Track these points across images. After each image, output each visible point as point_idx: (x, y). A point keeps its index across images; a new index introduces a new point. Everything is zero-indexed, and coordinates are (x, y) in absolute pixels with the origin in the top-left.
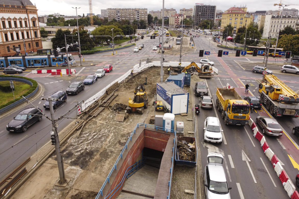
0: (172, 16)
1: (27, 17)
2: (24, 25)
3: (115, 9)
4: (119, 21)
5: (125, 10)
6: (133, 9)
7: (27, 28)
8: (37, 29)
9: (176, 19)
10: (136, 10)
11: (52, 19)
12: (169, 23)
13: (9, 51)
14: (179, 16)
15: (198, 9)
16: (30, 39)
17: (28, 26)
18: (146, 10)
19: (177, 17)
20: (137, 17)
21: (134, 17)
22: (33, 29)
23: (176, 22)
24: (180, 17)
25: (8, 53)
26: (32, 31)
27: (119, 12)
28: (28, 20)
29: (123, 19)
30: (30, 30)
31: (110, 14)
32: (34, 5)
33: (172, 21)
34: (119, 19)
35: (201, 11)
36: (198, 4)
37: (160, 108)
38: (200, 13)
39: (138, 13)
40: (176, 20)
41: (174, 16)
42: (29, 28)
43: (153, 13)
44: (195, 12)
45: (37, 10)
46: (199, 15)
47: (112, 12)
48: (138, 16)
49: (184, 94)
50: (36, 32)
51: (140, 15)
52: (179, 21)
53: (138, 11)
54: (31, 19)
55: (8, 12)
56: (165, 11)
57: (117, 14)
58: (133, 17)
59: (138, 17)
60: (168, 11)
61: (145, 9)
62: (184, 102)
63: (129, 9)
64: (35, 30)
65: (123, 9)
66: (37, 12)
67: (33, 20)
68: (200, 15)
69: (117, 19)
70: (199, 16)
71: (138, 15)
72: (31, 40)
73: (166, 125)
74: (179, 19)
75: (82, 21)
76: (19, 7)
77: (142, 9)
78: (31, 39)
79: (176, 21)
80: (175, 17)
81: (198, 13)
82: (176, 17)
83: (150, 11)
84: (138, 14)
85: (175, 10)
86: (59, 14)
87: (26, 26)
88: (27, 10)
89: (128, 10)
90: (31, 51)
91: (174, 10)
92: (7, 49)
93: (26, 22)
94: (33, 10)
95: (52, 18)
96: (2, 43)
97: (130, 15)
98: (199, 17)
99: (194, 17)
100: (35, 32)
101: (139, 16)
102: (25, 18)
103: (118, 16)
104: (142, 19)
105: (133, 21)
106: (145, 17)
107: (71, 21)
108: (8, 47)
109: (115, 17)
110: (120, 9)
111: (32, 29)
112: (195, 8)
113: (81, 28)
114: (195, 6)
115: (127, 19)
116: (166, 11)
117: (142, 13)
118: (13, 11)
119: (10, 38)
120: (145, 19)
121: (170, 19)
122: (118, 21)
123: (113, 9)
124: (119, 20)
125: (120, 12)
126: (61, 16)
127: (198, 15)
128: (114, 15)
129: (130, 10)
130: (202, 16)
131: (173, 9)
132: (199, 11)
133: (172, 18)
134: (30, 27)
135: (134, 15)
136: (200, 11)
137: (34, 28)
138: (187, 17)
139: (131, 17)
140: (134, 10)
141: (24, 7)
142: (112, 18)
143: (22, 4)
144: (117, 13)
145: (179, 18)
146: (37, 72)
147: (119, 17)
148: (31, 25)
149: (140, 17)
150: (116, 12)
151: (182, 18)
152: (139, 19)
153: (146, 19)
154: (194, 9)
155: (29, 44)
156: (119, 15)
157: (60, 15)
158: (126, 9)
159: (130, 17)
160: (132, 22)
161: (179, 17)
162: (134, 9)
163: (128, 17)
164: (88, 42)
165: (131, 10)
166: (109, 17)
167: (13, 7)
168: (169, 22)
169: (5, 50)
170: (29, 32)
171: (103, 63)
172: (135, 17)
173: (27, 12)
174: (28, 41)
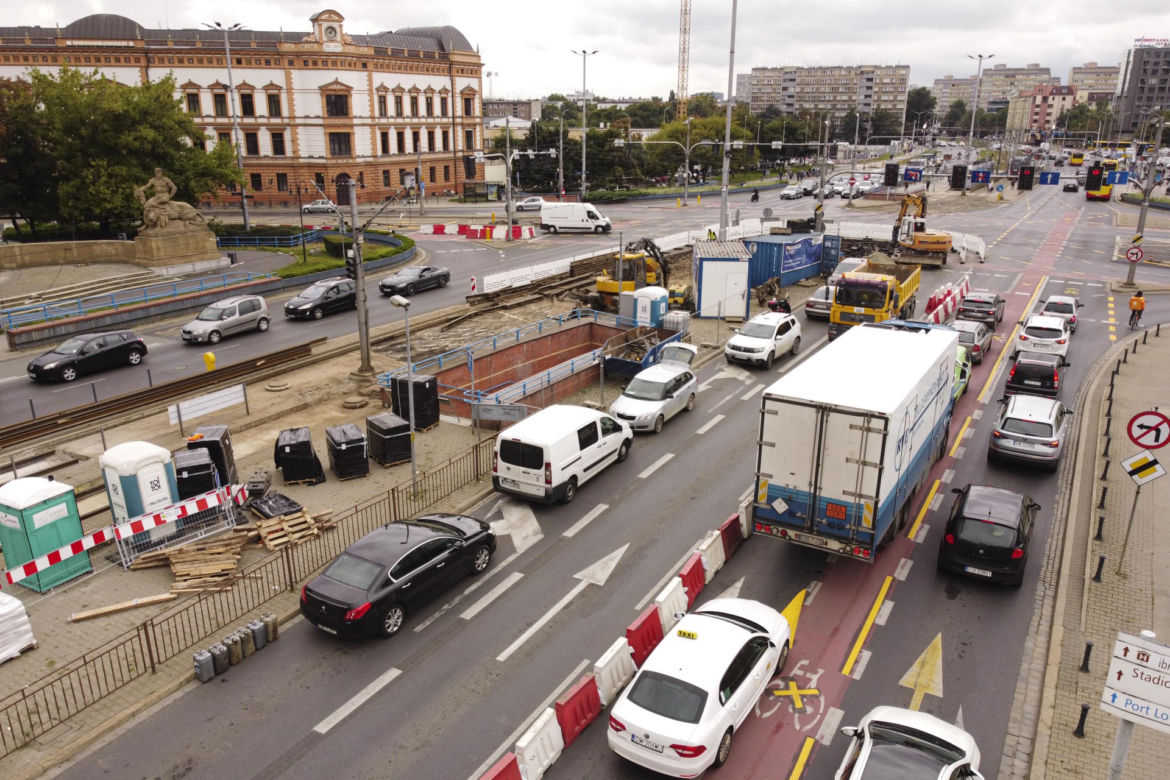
0: (1020, 97)
1: (449, 87)
2: (437, 109)
3: (782, 69)
4: (791, 113)
5: (819, 73)
6: (849, 69)
7: (445, 120)
8: (475, 125)
9: (1038, 106)
10: (861, 71)
11: (556, 108)
12: (1008, 125)
13: (387, 183)
14: (1052, 94)
15: (1146, 63)
16: (450, 152)
17: (450, 114)
18: (903, 72)
19: (1045, 99)
20: (862, 97)
21: (850, 97)
22: (462, 124)
23: (1035, 121)
24: (1057, 97)
25: (383, 188)
26: (459, 129)
27: (794, 80)
28: (450, 94)
29: (807, 106)
30: (454, 124)
31: (760, 89)
32: (475, 50)
33: (1018, 116)
34: (791, 105)
35: (1160, 72)
36: (1146, 40)
37: (676, 298)
38: (1153, 81)
39: (869, 84)
40: (1037, 110)
41: (1030, 94)
42: (451, 120)
43: (951, 87)
44: (1128, 77)
45: (481, 65)
46: (1146, 90)
47: (765, 82)
48: (866, 96)
49: (737, 260)
50: (471, 132)
51: (876, 89)
52: (1049, 114)
53: (870, 76)
54: (462, 93)
55: (400, 69)
56: (1002, 78)
57: (785, 89)
58: (845, 98)
59: (868, 101)
60: (1013, 76)
61: (898, 67)
62: (736, 284)
63: (833, 69)
64: (469, 125)
65: (810, 70)
66: (480, 70)
67: (468, 97)
68: (1152, 89)
69: (783, 108)
70: (1146, 93)
71: (869, 92)
72: (452, 155)
73: (640, 313)
74: (1051, 106)
75: (648, 113)
76: (429, 56)
77: (887, 67)
78: (455, 152)
79: (1037, 114)
80: (1035, 98)
81: (1143, 81)
82: (1039, 100)
83: (941, 77)
84: (870, 88)
85: (1047, 71)
86: (592, 94)
87: (444, 113)
88: (451, 63)
89: (829, 73)
90: (449, 191)
91: (1042, 70)
92: (381, 177)
93: (444, 101)
94: (469, 64)
95: (559, 104)
96: (371, 159)
97: (835, 91)
98: (1144, 99)
99: (1123, 98)
100: (467, 132)
101: (870, 96)
102: (445, 90)
103: (790, 97)
104: (883, 107)
105: (844, 114)
106: (895, 97)
107: (610, 113)
108: (386, 173)
109: (778, 101)
110: (798, 68)
111: (458, 124)
112: (1131, 59)
113: (621, 127)
114: (1133, 51)
115: (821, 106)
116: (1007, 77)
117: (884, 84)
118: (406, 68)
119: (393, 147)
120: (894, 106)
121: (1011, 106)
122: (788, 113)
123: (774, 69)
124: (790, 110)
125: (798, 80)
126: (597, 99)
127: (1142, 89)
128: (774, 91)
129: (837, 73)
130: (1161, 95)
131: (1037, 65)
132: (1149, 72)
133: (1020, 105)
134: (454, 117)
135: (850, 90)
136: (1154, 72)
137: (466, 121)
138: (1091, 97)
139: (838, 98)
140: (853, 73)
141: (445, 56)
142: (765, 105)
143: (442, 47)
144: (785, 85)
145: (1050, 101)
146: (432, 230)
147: (790, 101)
148: (459, 111)
149: (876, 98)
150: (784, 81)
151: (1064, 102)
152: (869, 105)
153: (898, 107)
154: (1128, 63)
155: (446, 168)
156: (791, 91)
157: (592, 98)
158: (823, 70)
159: (835, 97)
160: (841, 117)
161: (1051, 98)
162: (855, 66)
163: (827, 98)
164: (619, 165)
165: (843, 72)
166: (755, 99)
167: (414, 55)
168: (1008, 121)
169: (377, 181)
170: (451, 131)
171: (631, 222)
172: (854, 98)
173: (450, 69)
174: (443, 160)
